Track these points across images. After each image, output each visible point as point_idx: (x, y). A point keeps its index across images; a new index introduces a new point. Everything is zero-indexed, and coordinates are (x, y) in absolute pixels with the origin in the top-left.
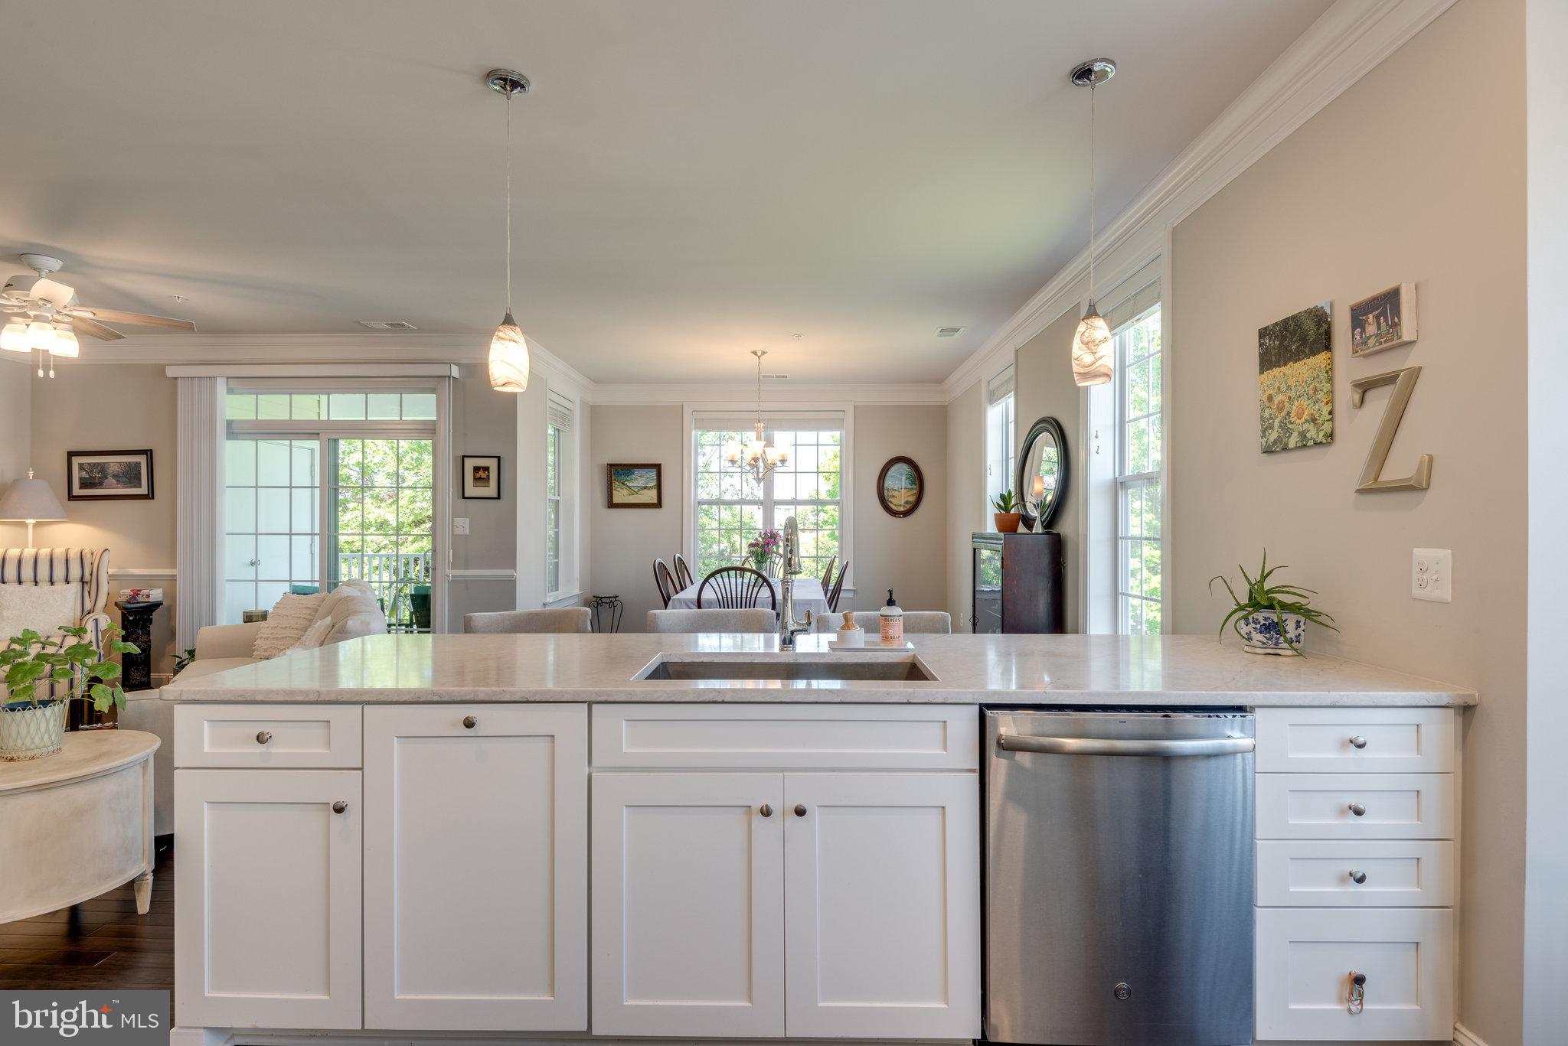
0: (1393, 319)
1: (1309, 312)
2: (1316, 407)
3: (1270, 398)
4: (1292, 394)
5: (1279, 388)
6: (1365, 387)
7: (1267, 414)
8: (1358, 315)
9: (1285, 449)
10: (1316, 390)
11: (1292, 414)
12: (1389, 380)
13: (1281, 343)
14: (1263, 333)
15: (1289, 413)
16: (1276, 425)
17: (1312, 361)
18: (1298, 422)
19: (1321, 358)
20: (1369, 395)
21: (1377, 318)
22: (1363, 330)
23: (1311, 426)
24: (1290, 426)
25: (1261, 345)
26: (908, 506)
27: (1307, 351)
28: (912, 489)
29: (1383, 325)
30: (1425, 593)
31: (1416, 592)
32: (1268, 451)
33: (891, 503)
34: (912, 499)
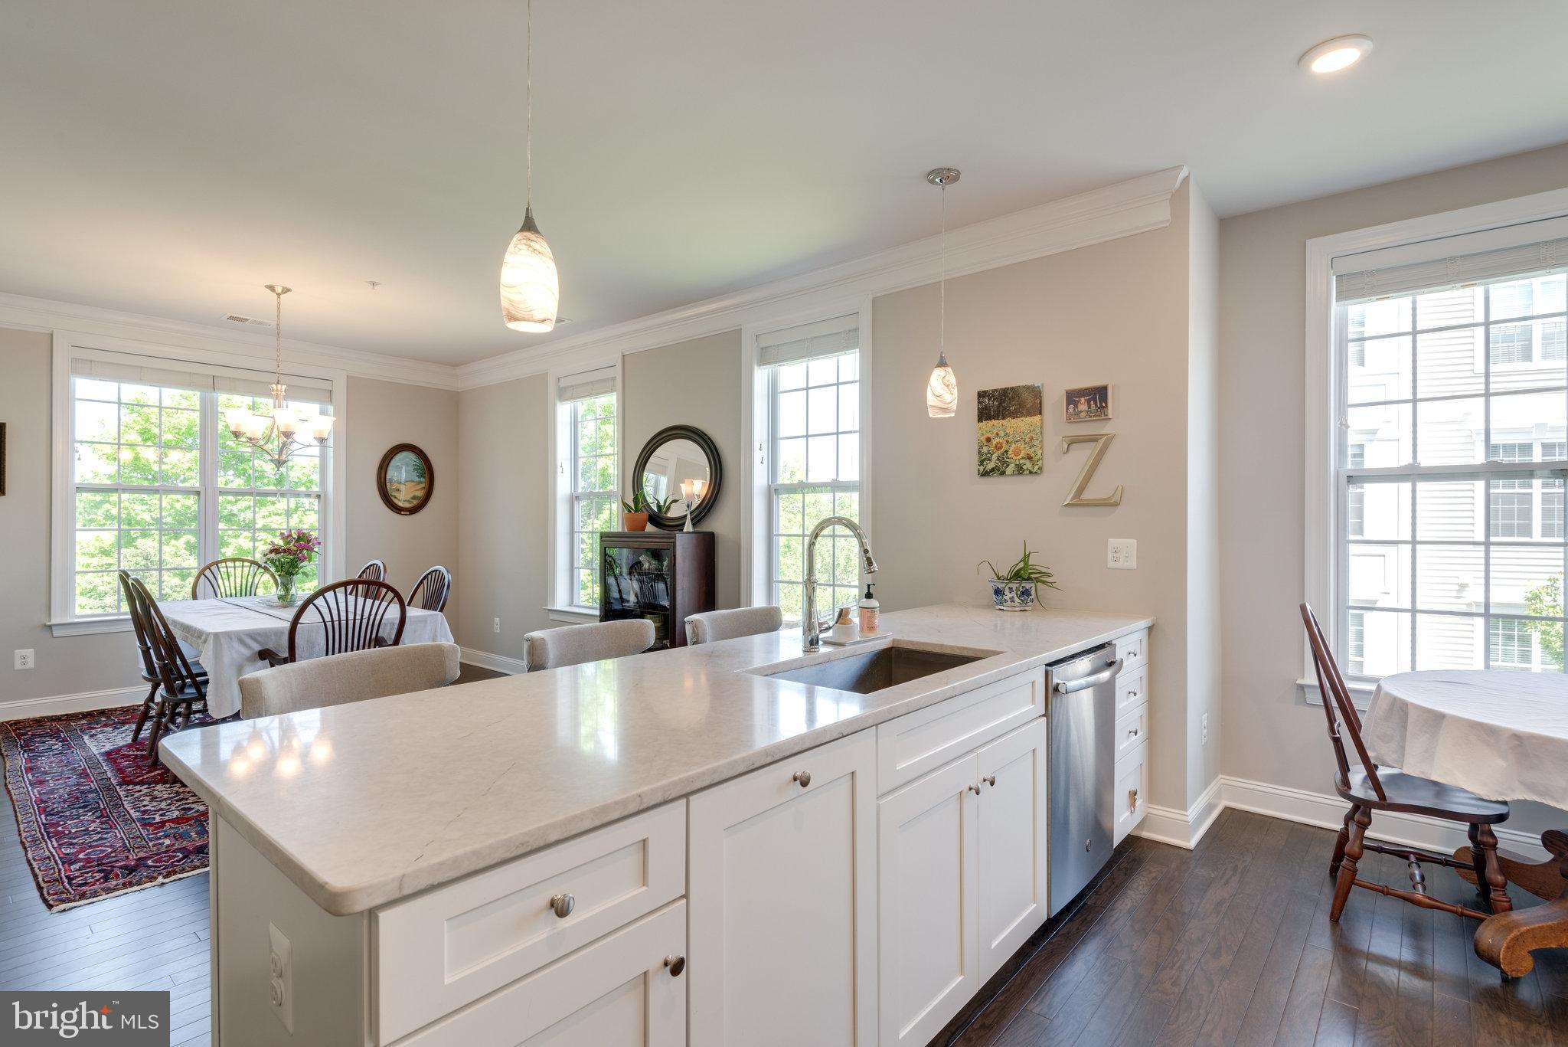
0: (1101, 404)
1: (1027, 388)
2: (1033, 449)
3: (988, 440)
4: (1010, 439)
5: (997, 434)
6: (1074, 441)
7: (985, 450)
8: (1072, 397)
9: (1003, 473)
10: (1032, 439)
11: (1010, 452)
12: (1093, 439)
13: (1000, 404)
14: (981, 395)
15: (1006, 452)
16: (994, 457)
17: (1029, 420)
18: (1015, 458)
19: (1037, 418)
20: (1072, 446)
21: (1089, 402)
22: (1076, 406)
23: (1027, 462)
24: (1007, 460)
25: (979, 402)
26: (415, 502)
27: (1025, 412)
28: (420, 482)
29: (1093, 406)
30: (1119, 565)
31: (1111, 564)
32: (985, 474)
33: (396, 498)
34: (420, 494)
